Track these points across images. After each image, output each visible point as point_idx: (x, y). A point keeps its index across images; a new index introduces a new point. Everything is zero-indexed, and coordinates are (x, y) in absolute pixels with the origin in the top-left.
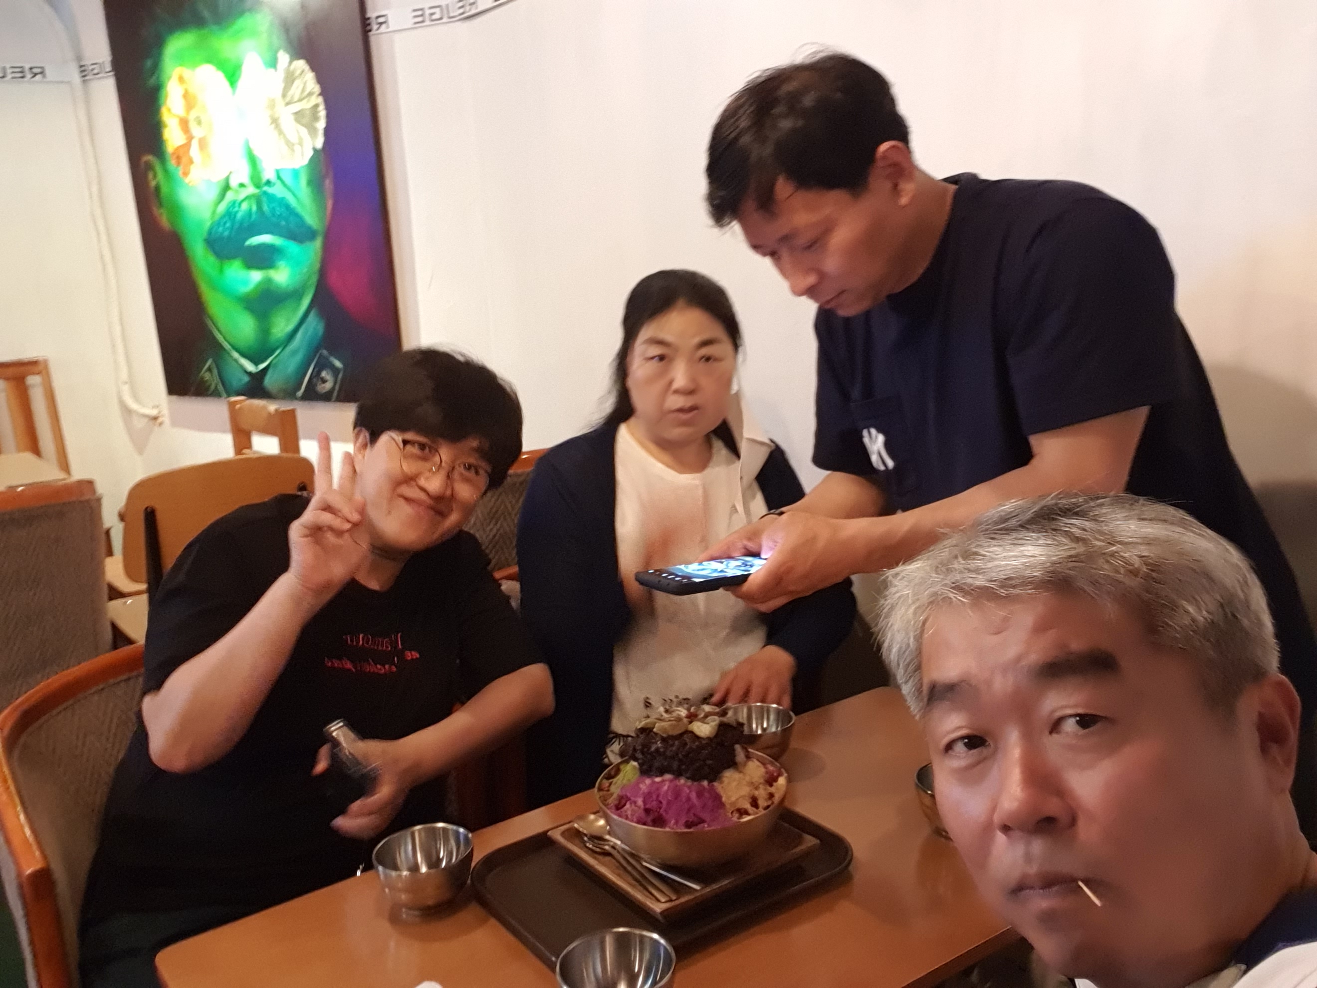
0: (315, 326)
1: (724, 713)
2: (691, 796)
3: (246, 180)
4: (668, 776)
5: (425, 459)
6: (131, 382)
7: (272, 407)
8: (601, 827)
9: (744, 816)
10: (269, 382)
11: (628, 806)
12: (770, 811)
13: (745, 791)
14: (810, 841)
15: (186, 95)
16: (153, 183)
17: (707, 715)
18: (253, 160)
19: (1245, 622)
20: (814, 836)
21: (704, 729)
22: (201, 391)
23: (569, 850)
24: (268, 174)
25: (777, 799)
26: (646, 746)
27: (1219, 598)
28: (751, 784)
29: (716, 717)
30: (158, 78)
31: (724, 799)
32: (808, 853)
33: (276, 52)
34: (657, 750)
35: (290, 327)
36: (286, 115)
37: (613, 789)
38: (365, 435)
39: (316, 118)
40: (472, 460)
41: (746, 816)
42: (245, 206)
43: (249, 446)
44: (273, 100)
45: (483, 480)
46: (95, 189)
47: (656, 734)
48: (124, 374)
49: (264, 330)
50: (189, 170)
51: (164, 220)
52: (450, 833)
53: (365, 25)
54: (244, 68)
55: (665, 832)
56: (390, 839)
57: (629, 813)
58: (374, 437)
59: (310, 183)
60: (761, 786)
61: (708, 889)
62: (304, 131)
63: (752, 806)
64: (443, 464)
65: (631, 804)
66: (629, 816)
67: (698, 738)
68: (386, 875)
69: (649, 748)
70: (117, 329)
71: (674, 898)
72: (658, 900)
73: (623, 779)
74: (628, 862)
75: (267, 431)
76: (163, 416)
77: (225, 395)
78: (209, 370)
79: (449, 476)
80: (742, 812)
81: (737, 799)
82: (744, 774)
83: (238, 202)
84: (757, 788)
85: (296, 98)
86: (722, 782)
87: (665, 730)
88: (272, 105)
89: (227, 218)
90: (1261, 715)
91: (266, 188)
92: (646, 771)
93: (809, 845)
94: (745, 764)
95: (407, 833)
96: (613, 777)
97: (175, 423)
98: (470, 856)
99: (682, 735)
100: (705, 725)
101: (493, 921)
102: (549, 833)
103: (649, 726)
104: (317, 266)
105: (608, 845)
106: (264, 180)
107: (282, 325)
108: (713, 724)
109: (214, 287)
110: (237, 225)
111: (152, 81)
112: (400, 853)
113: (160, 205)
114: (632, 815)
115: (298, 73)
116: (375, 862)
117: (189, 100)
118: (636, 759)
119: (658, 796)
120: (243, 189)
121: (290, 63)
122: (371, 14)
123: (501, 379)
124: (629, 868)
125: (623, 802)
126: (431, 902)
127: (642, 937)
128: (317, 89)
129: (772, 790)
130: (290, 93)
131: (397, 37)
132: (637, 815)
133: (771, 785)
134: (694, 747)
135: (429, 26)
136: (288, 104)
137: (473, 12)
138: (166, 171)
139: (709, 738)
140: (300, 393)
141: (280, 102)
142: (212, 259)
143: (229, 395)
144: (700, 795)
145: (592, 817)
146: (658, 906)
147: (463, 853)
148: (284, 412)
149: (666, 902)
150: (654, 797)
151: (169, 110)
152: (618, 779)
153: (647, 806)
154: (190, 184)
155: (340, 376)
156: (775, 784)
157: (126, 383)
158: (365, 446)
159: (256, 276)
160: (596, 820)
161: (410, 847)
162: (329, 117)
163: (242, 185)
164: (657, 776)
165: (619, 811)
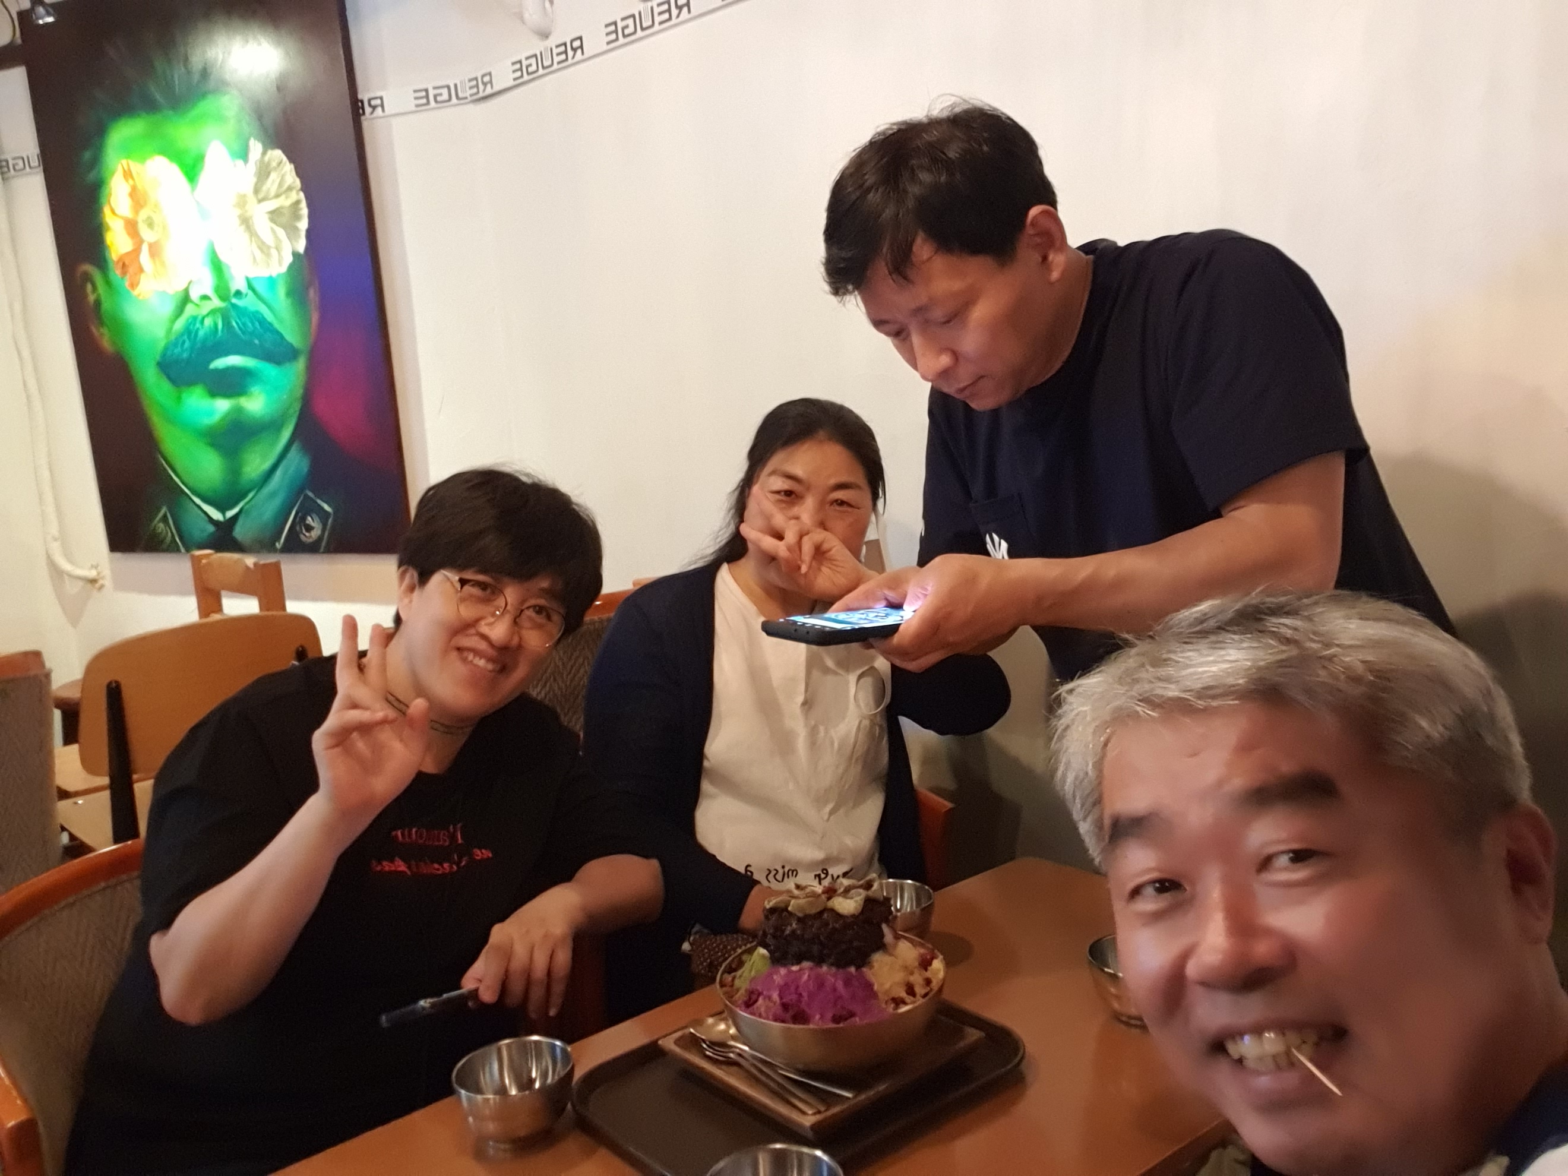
0: (297, 463)
1: (868, 886)
2: (837, 985)
3: (210, 292)
4: (806, 964)
5: (486, 601)
6: (63, 538)
7: (250, 561)
8: (722, 1032)
9: (901, 1005)
10: (240, 532)
11: (761, 1001)
12: (930, 999)
13: (899, 976)
14: (973, 1035)
15: (134, 193)
16: (92, 298)
17: (847, 890)
18: (217, 266)
19: (1490, 741)
20: (977, 1028)
21: (848, 905)
22: (153, 545)
23: (686, 1061)
24: (238, 283)
25: (935, 985)
26: (779, 929)
27: (1459, 711)
28: (905, 968)
29: (861, 891)
30: (99, 172)
31: (876, 988)
32: (973, 1048)
33: (248, 140)
34: (793, 932)
35: (267, 465)
36: (260, 213)
37: (737, 983)
38: (412, 575)
39: (297, 217)
40: (542, 602)
41: (903, 1005)
42: (208, 322)
43: (219, 609)
44: (245, 196)
45: (555, 628)
46: (17, 307)
47: (790, 913)
48: (54, 530)
49: (234, 470)
50: (140, 279)
51: (106, 340)
52: (544, 1047)
53: (357, 108)
54: (207, 159)
55: (810, 1029)
56: (472, 1057)
57: (763, 1010)
58: (424, 577)
59: (289, 294)
60: (916, 971)
61: (863, 1097)
62: (281, 232)
63: (908, 994)
64: (509, 607)
65: (764, 998)
66: (764, 1014)
67: (838, 916)
68: (469, 1099)
69: (783, 931)
70: (46, 474)
71: (822, 1109)
72: (804, 1113)
73: (751, 971)
74: (761, 1071)
75: (242, 589)
76: (103, 578)
77: (183, 550)
78: (164, 519)
79: (515, 622)
80: (898, 1002)
81: (891, 987)
82: (896, 957)
83: (200, 318)
84: (912, 973)
85: (272, 193)
86: (872, 967)
87: (801, 908)
88: (242, 202)
89: (185, 337)
90: (1509, 852)
91: (234, 301)
92: (778, 958)
93: (975, 1038)
94: (895, 946)
95: (493, 1048)
96: (735, 970)
97: (122, 584)
98: (570, 1074)
99: (821, 913)
100: (848, 901)
101: (603, 1152)
102: (660, 1042)
103: (783, 905)
104: (299, 392)
105: (733, 1052)
106: (233, 291)
107: (255, 463)
108: (858, 898)
109: (171, 420)
110: (199, 345)
111: (91, 177)
112: (484, 1074)
113: (101, 323)
114: (766, 1012)
115: (274, 164)
116: (455, 1086)
117: (138, 199)
118: (765, 946)
119: (797, 987)
120: (207, 302)
121: (264, 153)
122: (363, 95)
123: (576, 504)
124: (763, 1078)
125: (754, 997)
126: (522, 1133)
127: (800, 1155)
128: (298, 183)
129: (928, 974)
130: (265, 188)
131: (395, 121)
132: (773, 1010)
133: (926, 970)
134: (837, 926)
135: (434, 109)
136: (260, 201)
137: (489, 90)
138: (108, 283)
139: (853, 916)
140: (278, 545)
141: (252, 199)
142: (166, 386)
143: (188, 550)
144: (847, 982)
145: (710, 1021)
146: (807, 1118)
147: (561, 1072)
148: (264, 565)
149: (814, 1114)
150: (793, 989)
151: (113, 212)
152: (744, 972)
153: (784, 1000)
154: (141, 298)
155: (330, 521)
156: (929, 968)
157: (56, 540)
158: (411, 589)
159: (222, 406)
160: (716, 1024)
161: (496, 1066)
162: (311, 217)
163: (205, 297)
164: (793, 965)
165: (750, 1009)
